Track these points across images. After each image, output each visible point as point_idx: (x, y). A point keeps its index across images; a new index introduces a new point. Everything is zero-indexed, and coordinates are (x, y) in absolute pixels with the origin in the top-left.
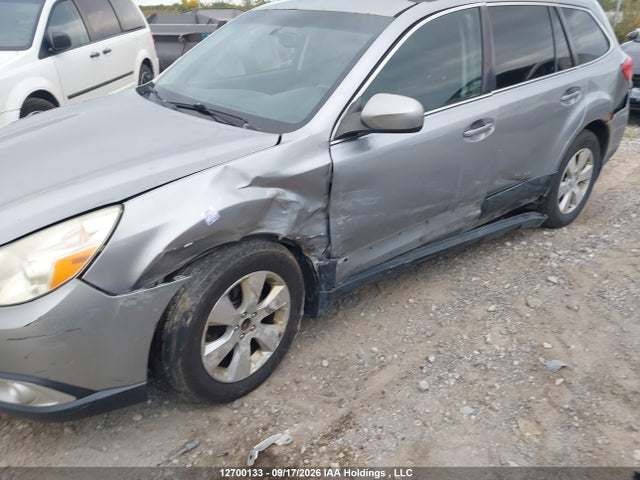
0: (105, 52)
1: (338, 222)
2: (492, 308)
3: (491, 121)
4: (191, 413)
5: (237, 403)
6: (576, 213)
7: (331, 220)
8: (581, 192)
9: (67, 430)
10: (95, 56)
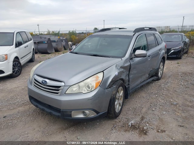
0: (27, 46)
1: (131, 76)
2: (157, 95)
3: (150, 56)
4: (109, 121)
5: (118, 118)
6: (161, 77)
7: (130, 76)
8: (162, 72)
9: (84, 128)
10: (25, 47)
